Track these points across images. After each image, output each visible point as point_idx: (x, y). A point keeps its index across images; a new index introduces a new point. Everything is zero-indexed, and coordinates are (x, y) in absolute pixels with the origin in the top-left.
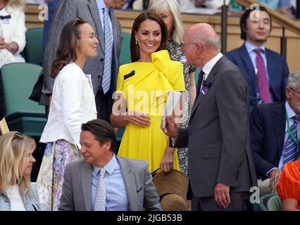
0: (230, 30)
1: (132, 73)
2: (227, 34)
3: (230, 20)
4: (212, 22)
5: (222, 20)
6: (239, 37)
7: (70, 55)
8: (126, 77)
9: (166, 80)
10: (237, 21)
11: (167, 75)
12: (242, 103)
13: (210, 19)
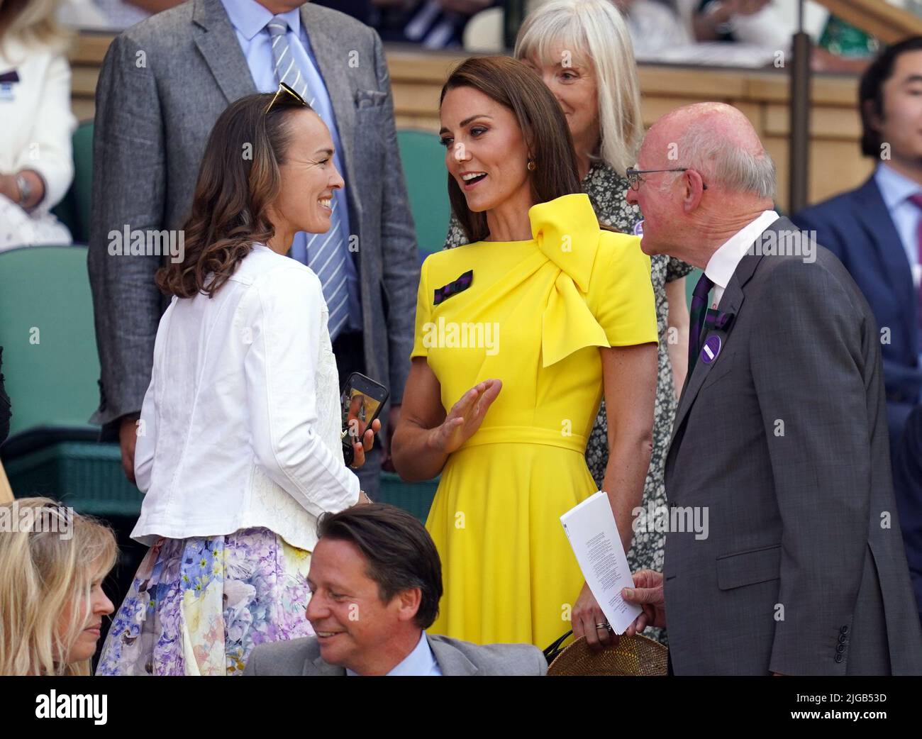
0: (821, 123)
1: (465, 282)
2: (809, 138)
3: (823, 88)
4: (755, 94)
5: (793, 87)
6: (855, 150)
7: (246, 217)
8: (442, 295)
9: (579, 305)
10: (848, 90)
11: (584, 285)
12: (847, 379)
13: (748, 84)
